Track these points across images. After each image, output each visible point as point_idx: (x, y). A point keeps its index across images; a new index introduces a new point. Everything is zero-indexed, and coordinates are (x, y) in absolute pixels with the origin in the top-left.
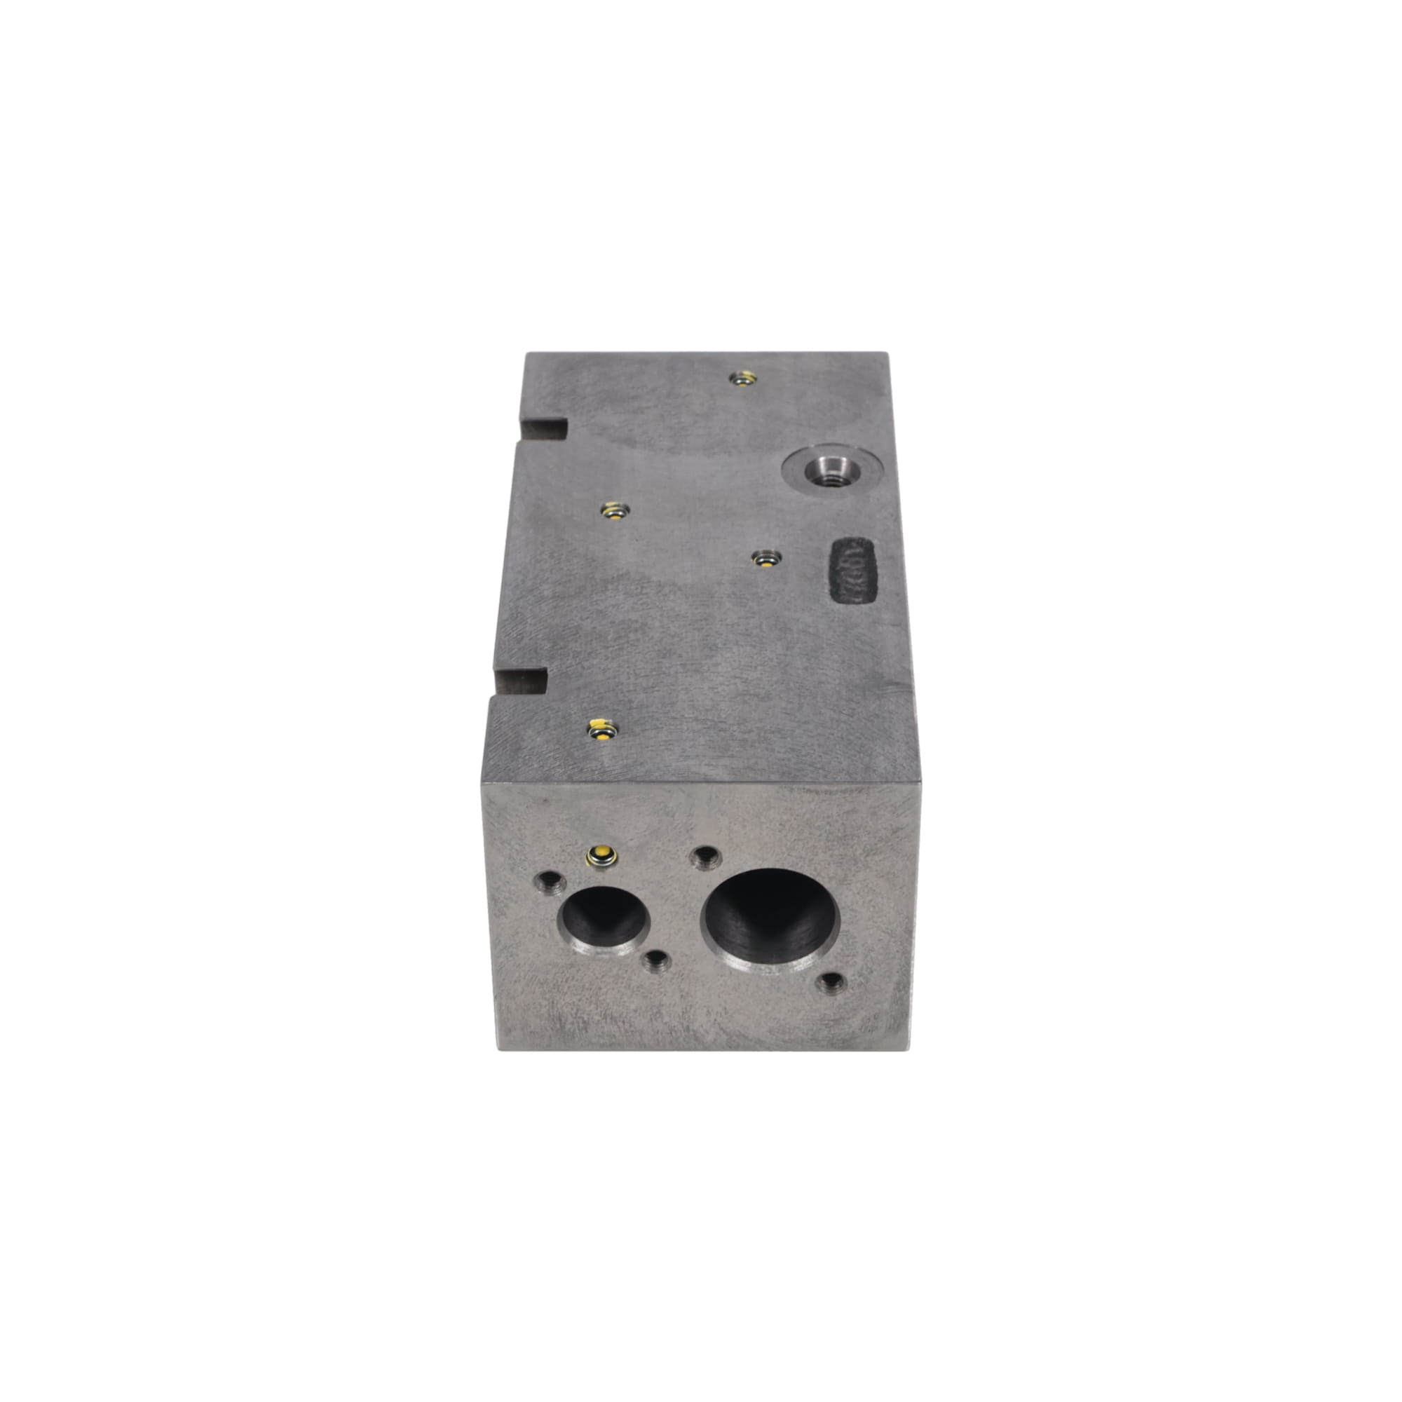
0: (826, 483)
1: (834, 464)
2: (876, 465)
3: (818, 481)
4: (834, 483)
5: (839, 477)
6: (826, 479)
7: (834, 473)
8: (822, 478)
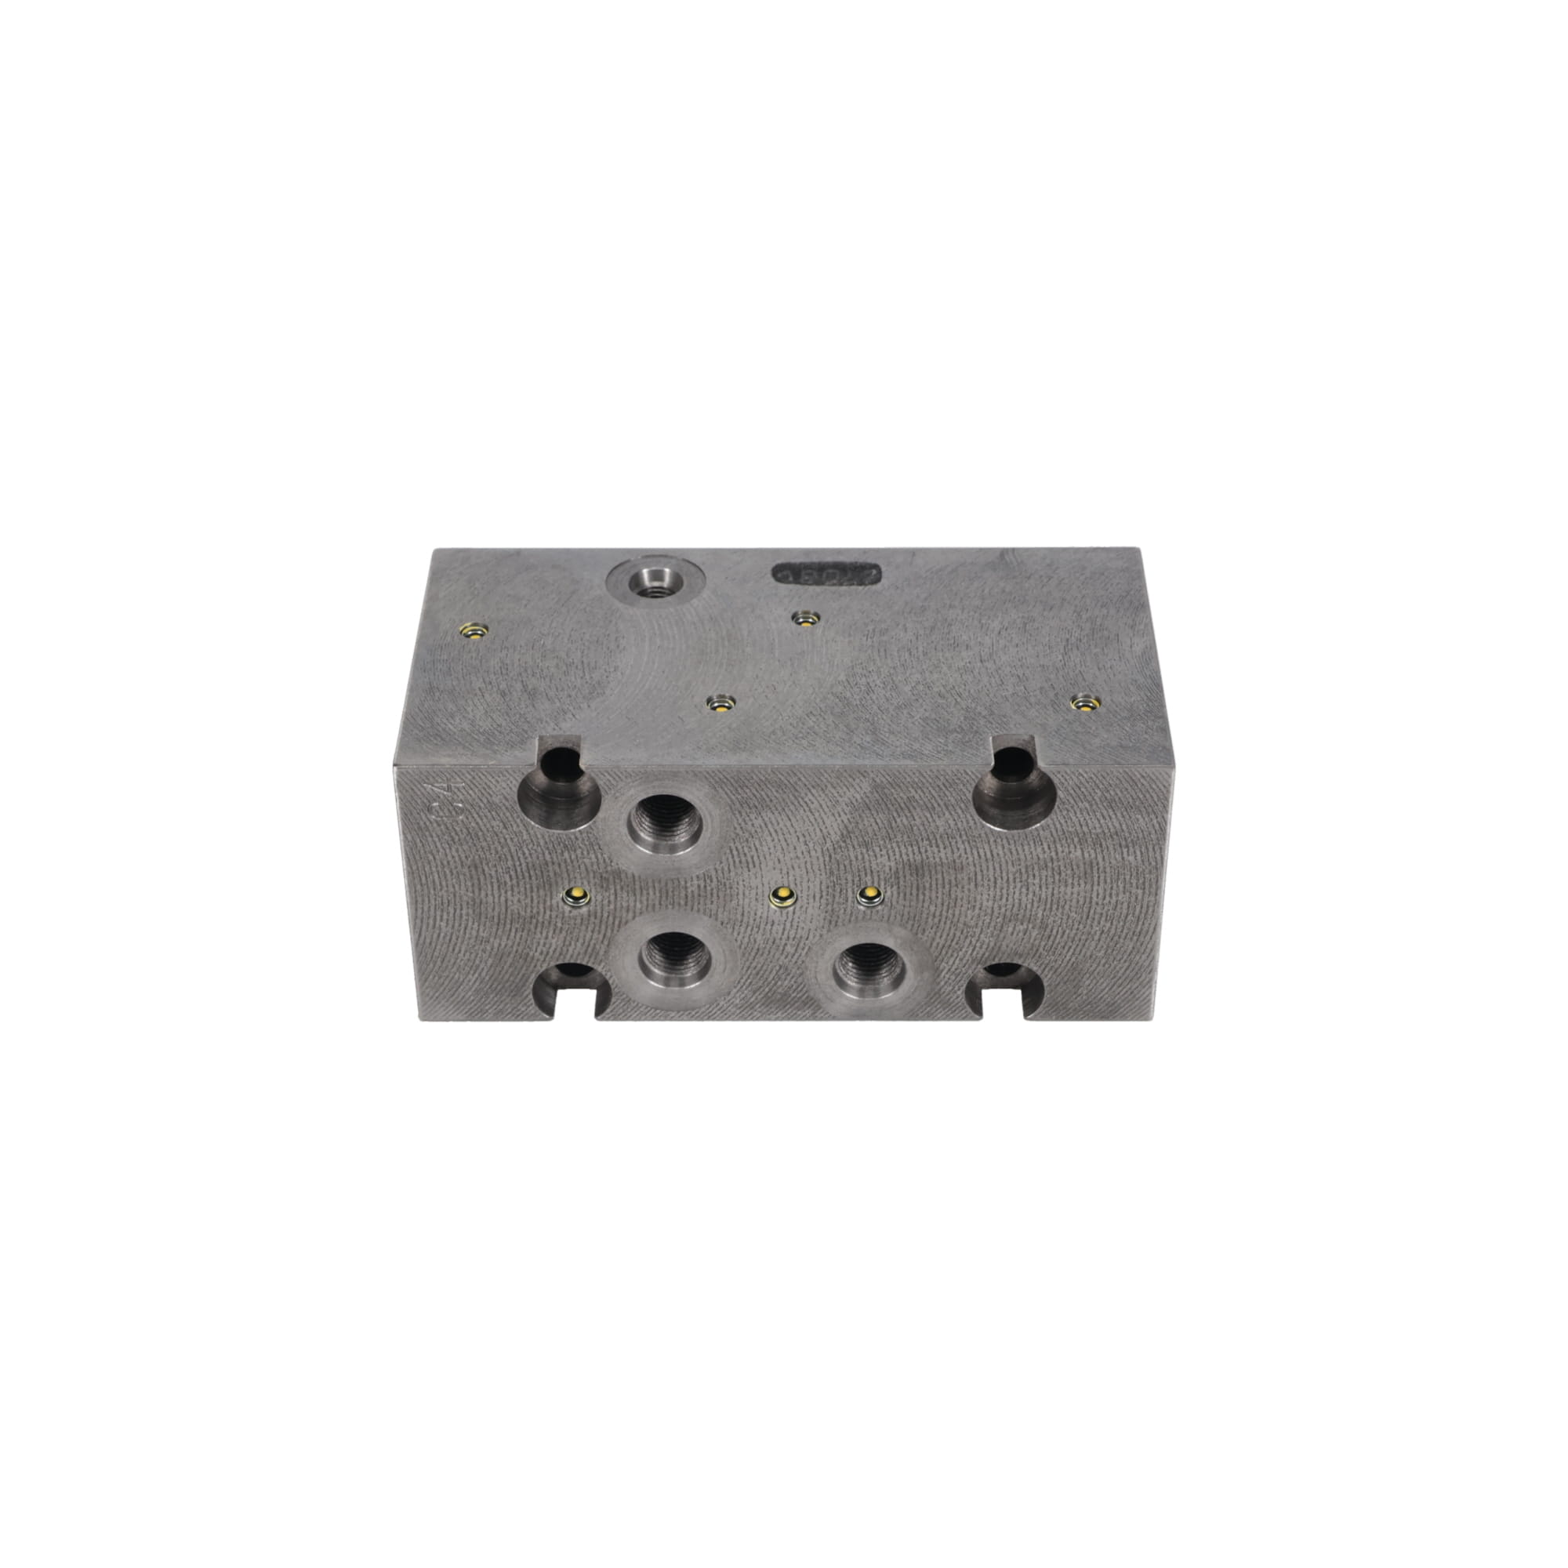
0: (650, 595)
1: (657, 575)
3: (644, 593)
4: (657, 593)
5: (663, 588)
6: (650, 590)
7: (656, 584)
8: (646, 590)
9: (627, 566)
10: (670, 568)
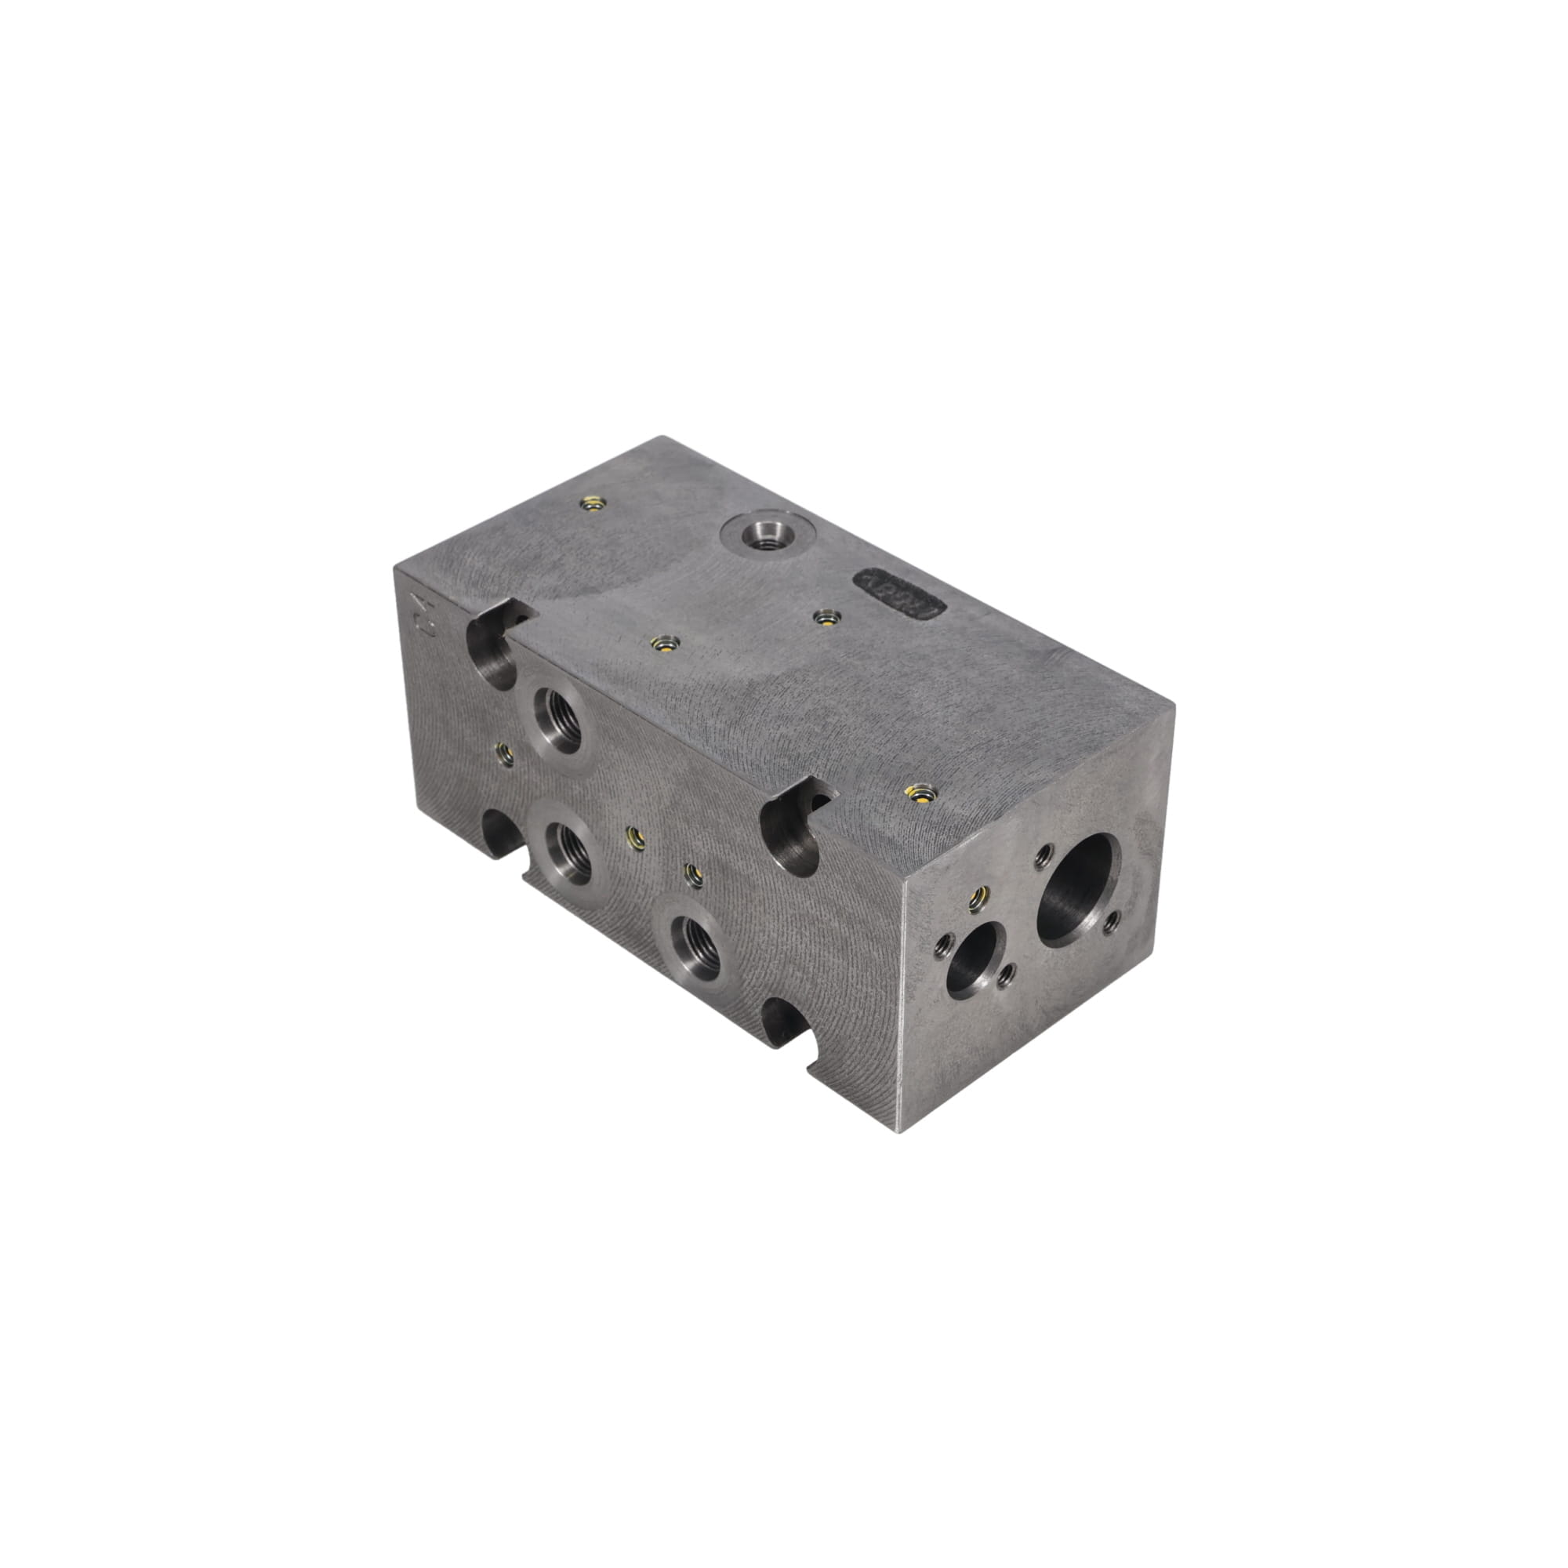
0: (762, 547)
1: (769, 529)
2: (807, 526)
3: (756, 545)
4: (768, 546)
5: (774, 541)
6: (762, 543)
7: (769, 537)
8: (759, 542)
9: (743, 518)
10: (782, 522)
